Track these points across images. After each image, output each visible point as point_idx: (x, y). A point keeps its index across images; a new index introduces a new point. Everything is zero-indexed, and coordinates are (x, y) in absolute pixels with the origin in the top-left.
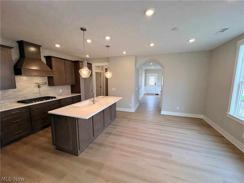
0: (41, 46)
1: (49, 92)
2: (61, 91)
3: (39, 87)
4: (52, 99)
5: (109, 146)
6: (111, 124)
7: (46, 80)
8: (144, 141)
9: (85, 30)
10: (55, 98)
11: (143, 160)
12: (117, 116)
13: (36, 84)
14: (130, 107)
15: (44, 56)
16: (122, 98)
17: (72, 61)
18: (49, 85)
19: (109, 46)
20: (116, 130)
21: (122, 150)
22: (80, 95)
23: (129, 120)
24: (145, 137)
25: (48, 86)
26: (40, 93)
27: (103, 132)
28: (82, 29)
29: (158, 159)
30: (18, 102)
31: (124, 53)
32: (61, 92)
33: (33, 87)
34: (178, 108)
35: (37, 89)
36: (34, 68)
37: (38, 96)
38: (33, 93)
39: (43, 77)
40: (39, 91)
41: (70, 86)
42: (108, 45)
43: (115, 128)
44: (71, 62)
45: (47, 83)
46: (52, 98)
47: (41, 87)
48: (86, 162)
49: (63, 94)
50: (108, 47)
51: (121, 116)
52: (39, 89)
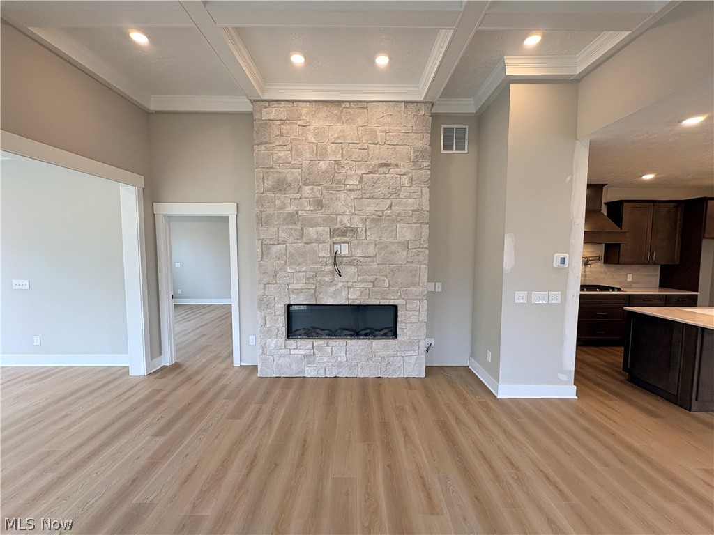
0: (605, 185)
1: (602, 276)
2: (631, 277)
3: (586, 264)
4: (614, 290)
7: (601, 250)
10: (619, 290)
15: (606, 203)
17: (679, 202)
18: (605, 262)
22: (696, 295)
25: (603, 265)
32: (631, 280)
35: (581, 269)
39: (596, 245)
40: (586, 272)
41: (659, 268)
44: (673, 205)
45: (603, 257)
47: (591, 265)
49: (634, 286)
52: (586, 267)
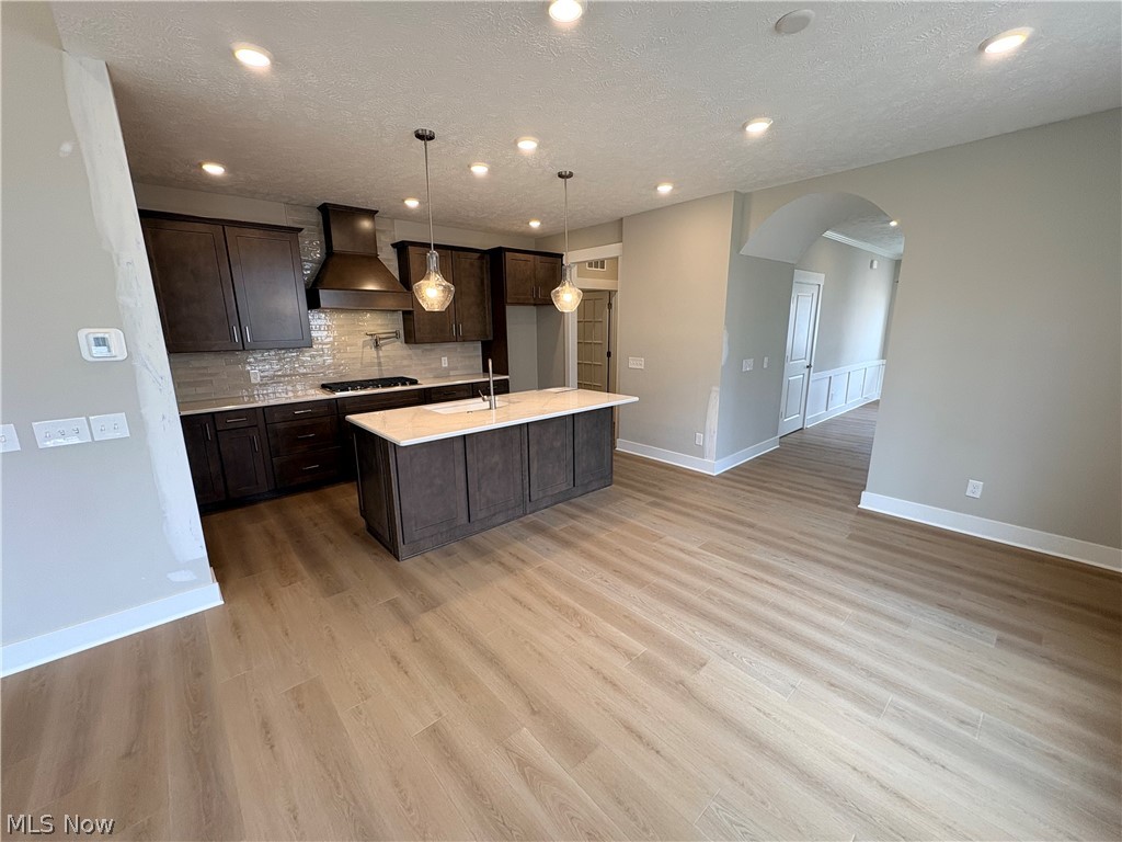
0: (377, 212)
1: (405, 362)
2: (445, 362)
3: (377, 346)
4: (404, 384)
5: (501, 564)
6: (573, 500)
7: (397, 323)
8: (641, 584)
9: (431, 138)
10: (414, 382)
11: (569, 637)
12: (614, 477)
13: (369, 338)
14: (700, 452)
15: (393, 245)
16: (636, 399)
17: (482, 253)
18: (407, 342)
19: (571, 175)
20: (572, 522)
21: (530, 586)
22: (507, 380)
23: (658, 500)
24: (658, 573)
25: (405, 345)
26: (380, 364)
27: (521, 519)
28: (420, 136)
29: (628, 655)
30: (324, 386)
31: (665, 189)
32: (445, 366)
33: (360, 343)
34: (975, 488)
35: (371, 353)
36: (371, 287)
37: (375, 375)
38: (362, 363)
39: (389, 314)
40: (378, 357)
41: (479, 345)
42: (566, 169)
43: (573, 517)
44: (477, 255)
45: (402, 332)
46: (404, 381)
47: (383, 347)
48: (404, 582)
49: (452, 373)
50: (568, 177)
51: (637, 481)
52: (378, 354)
